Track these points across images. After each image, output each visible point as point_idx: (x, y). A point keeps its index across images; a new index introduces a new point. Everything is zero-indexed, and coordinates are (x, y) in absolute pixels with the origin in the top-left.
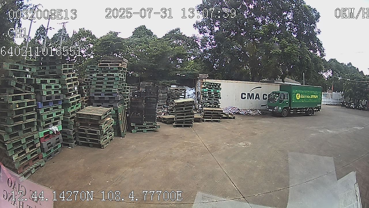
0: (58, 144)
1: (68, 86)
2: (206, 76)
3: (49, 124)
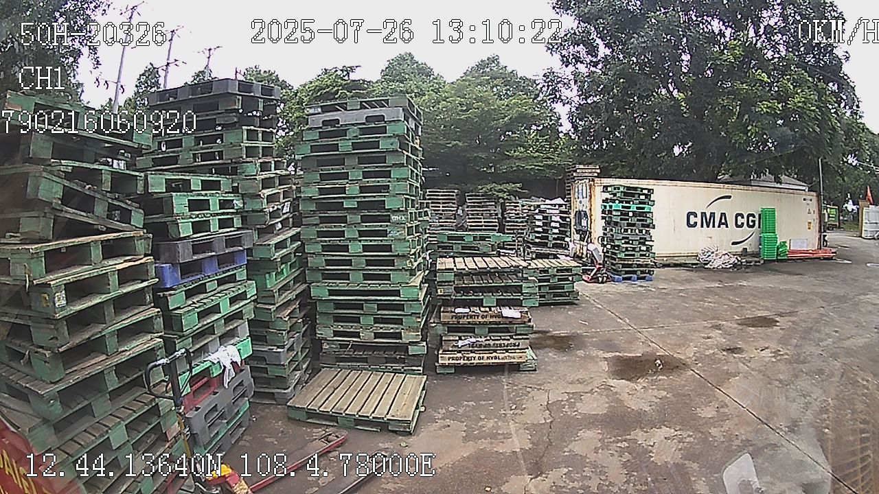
1: (265, 200)
2: (594, 170)
3: (207, 343)
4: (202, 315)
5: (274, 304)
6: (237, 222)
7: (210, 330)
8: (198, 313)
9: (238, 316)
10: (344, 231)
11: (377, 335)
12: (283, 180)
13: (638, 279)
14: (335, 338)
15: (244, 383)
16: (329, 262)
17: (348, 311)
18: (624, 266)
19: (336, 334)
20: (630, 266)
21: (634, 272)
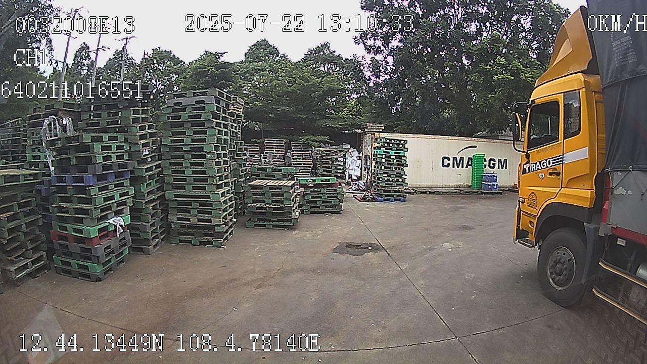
0: (124, 248)
1: (141, 146)
2: (380, 127)
3: (108, 214)
4: (106, 200)
5: (144, 200)
6: (126, 157)
7: (109, 208)
8: (104, 198)
9: (124, 203)
10: (182, 163)
11: (199, 220)
12: (152, 135)
13: (395, 200)
14: (178, 222)
15: (126, 238)
16: (175, 180)
17: (184, 207)
18: (385, 191)
19: (179, 219)
20: (389, 191)
21: (392, 196)
